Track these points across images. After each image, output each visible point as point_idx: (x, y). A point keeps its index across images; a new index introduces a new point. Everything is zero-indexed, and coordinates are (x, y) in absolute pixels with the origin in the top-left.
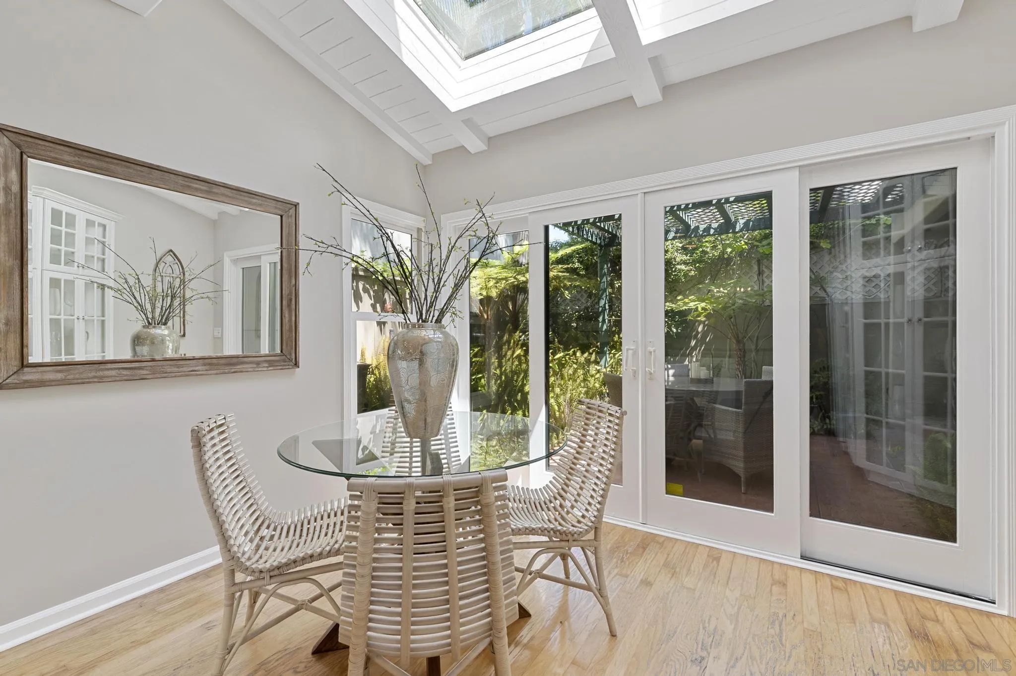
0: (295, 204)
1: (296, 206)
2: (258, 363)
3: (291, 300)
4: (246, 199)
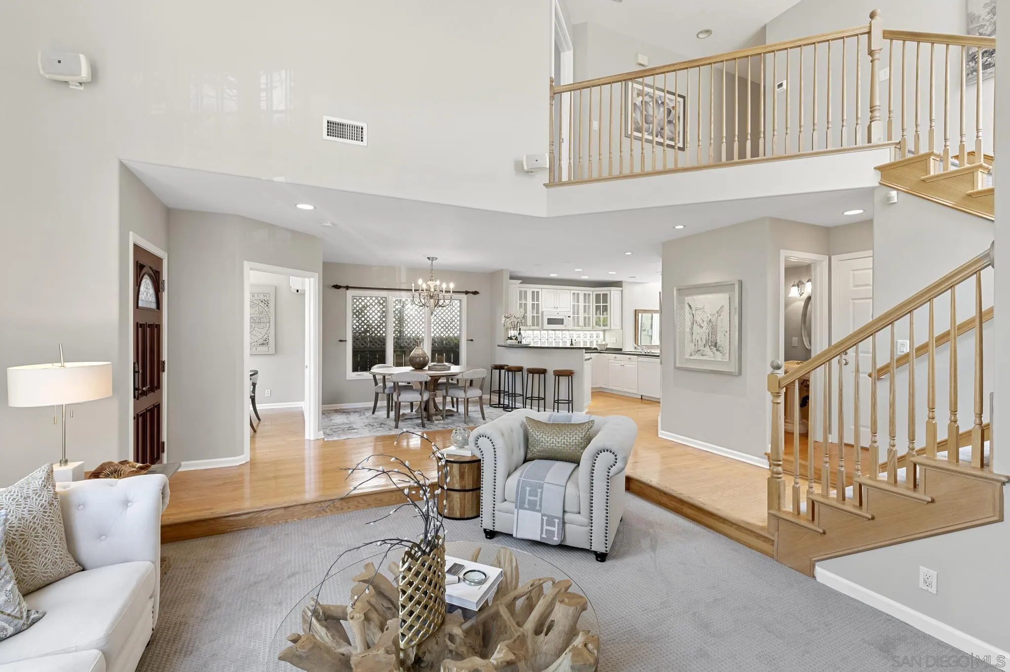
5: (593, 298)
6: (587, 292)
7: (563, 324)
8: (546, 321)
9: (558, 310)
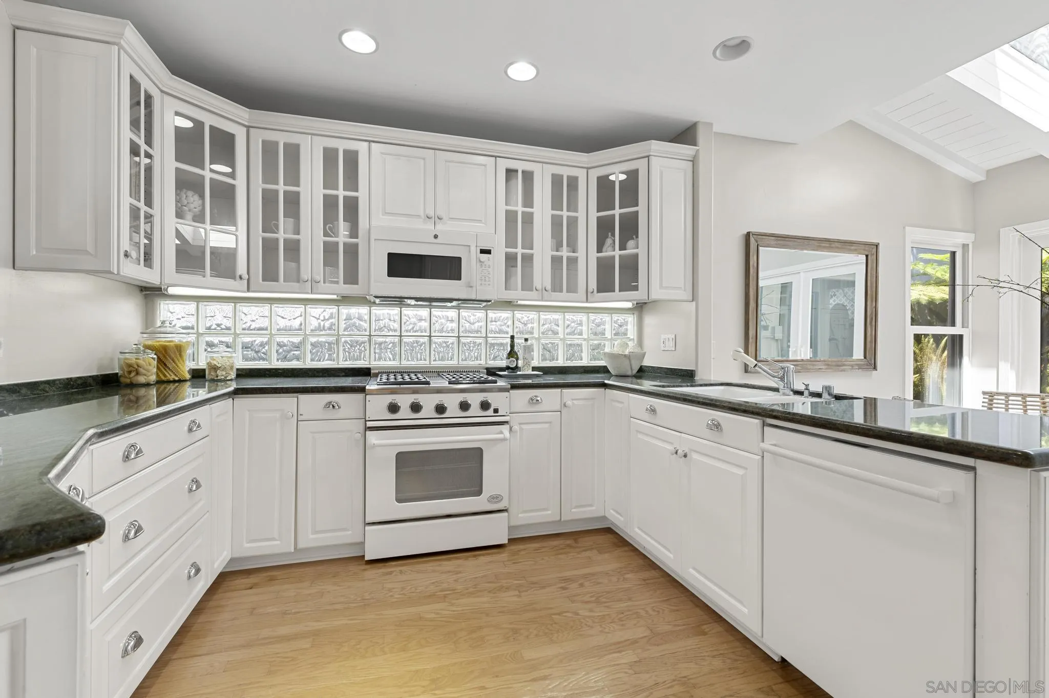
0: (876, 244)
1: (877, 246)
2: (852, 366)
3: (872, 319)
4: (849, 247)
5: (587, 196)
6: (566, 172)
7: (460, 279)
8: (381, 265)
9: (440, 227)
